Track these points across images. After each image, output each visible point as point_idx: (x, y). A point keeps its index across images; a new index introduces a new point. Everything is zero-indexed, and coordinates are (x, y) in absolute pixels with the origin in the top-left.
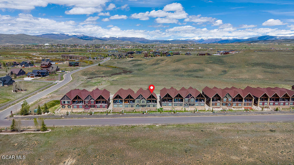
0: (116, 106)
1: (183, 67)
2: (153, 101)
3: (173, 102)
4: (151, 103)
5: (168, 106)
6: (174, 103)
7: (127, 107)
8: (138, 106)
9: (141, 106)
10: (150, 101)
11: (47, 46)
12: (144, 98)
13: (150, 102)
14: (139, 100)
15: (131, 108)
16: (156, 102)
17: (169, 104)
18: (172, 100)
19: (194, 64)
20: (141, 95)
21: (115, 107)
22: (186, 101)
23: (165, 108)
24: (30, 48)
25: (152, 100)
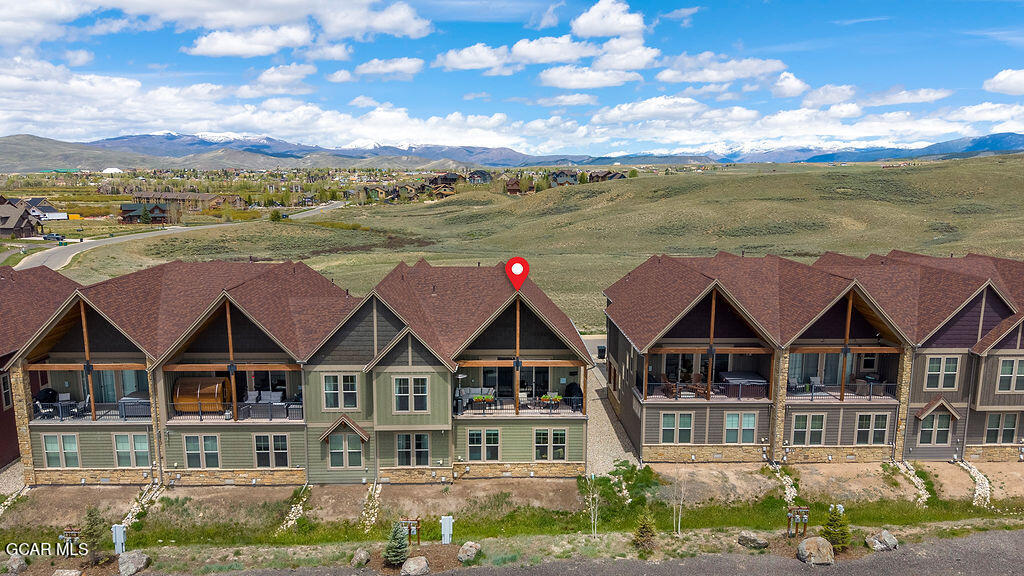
0: (73, 448)
1: (709, 213)
2: (539, 382)
3: (783, 399)
4: (508, 412)
5: (716, 438)
6: (789, 409)
7: (212, 460)
8: (345, 449)
9: (385, 453)
10: (503, 386)
11: (112, 176)
12: (419, 347)
13: (505, 392)
14: (358, 370)
15: (254, 474)
16: (573, 395)
17: (730, 422)
18: (760, 368)
19: (763, 203)
20: (383, 310)
21: (52, 459)
22: (933, 381)
23: (684, 471)
24: (39, 184)
25: (526, 371)
